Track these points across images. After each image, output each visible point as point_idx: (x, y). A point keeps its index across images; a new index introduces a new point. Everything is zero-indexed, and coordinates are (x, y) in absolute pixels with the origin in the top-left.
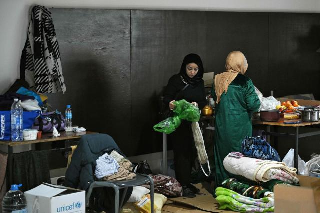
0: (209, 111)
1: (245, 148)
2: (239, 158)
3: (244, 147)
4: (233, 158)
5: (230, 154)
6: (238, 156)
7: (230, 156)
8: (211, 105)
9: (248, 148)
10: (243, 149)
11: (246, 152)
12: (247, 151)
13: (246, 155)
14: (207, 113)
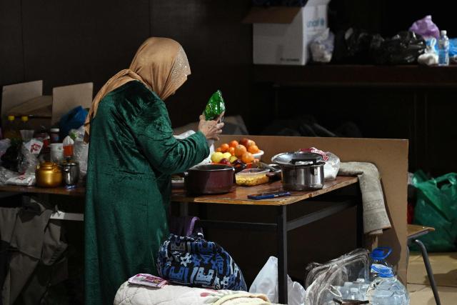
0: (54, 176)
1: (169, 264)
2: (157, 288)
3: (165, 260)
4: (141, 289)
5: (131, 280)
6: (154, 285)
7: (131, 285)
8: (56, 161)
9: (177, 265)
10: (164, 266)
11: (172, 274)
12: (176, 271)
13: (172, 282)
14: (49, 180)
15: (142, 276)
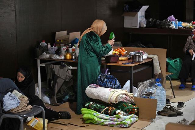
0: (69, 57)
1: (100, 81)
2: (97, 88)
3: (99, 80)
4: (93, 88)
5: (90, 86)
6: (96, 87)
7: (90, 87)
8: (70, 53)
9: (103, 82)
10: (99, 82)
11: (101, 84)
12: (102, 84)
13: (101, 86)
14: (68, 58)
15: (93, 85)
